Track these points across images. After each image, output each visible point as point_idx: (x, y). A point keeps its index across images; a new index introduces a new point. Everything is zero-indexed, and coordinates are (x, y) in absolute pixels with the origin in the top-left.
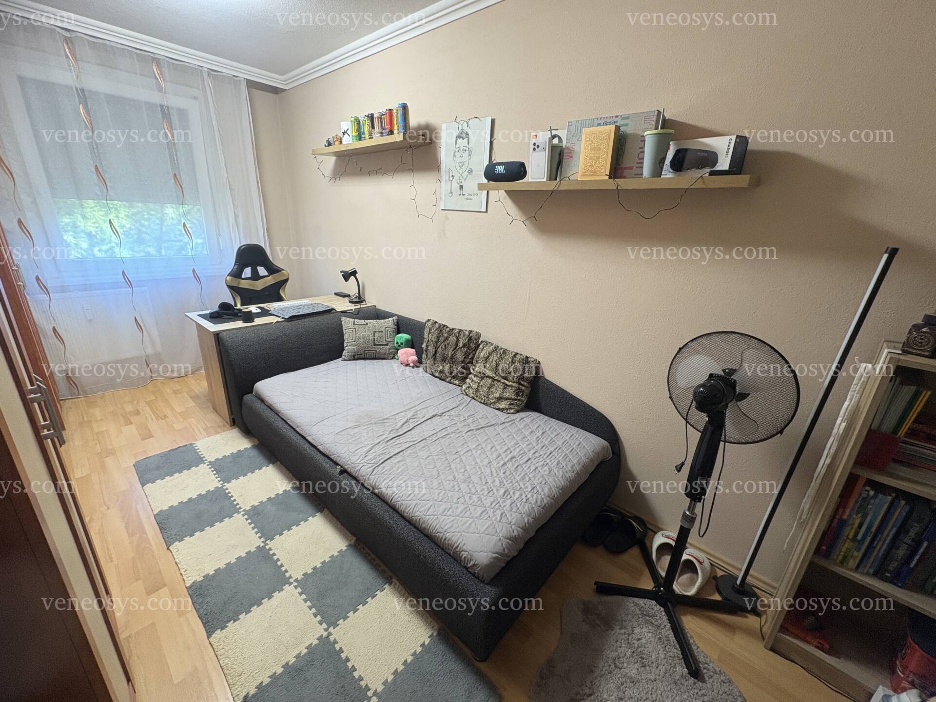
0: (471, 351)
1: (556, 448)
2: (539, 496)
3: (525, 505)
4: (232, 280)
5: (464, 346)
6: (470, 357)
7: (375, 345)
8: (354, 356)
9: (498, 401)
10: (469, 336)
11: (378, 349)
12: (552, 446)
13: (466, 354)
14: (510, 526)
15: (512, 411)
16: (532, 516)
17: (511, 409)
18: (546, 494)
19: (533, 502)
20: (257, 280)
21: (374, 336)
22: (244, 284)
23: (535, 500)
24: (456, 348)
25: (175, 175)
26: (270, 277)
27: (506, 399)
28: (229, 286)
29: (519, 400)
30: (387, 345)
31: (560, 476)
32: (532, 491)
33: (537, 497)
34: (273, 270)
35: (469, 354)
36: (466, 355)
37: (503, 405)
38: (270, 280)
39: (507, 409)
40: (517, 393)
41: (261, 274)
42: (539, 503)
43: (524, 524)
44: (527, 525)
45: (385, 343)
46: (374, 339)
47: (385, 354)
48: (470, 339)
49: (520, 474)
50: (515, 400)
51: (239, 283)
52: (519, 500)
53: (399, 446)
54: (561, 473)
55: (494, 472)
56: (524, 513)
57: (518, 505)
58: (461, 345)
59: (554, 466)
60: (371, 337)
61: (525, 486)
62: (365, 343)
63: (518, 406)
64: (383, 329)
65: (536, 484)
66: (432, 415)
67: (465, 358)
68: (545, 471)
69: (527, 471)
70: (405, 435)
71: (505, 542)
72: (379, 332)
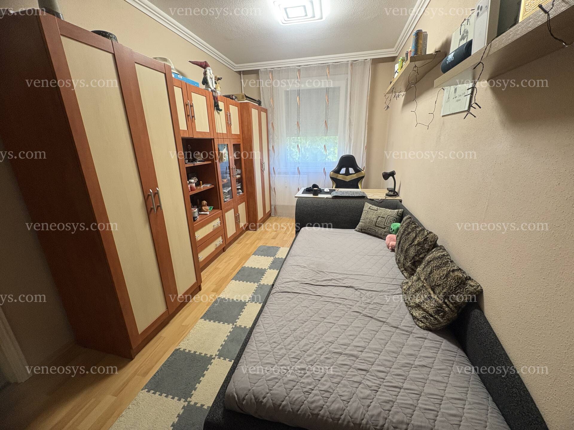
0: (424, 251)
1: (411, 390)
2: (321, 402)
3: (300, 393)
4: (333, 174)
5: (419, 244)
6: (421, 256)
7: (376, 226)
8: (362, 229)
9: (416, 307)
10: (426, 236)
11: (377, 229)
12: (411, 384)
13: (417, 252)
14: (268, 391)
15: (421, 325)
16: (294, 407)
17: (421, 321)
18: (331, 408)
19: (309, 399)
20: (347, 175)
21: (377, 219)
22: (340, 177)
23: (313, 399)
24: (412, 243)
25: (326, 121)
26: (355, 175)
27: (424, 310)
28: (331, 178)
29: (436, 319)
30: (384, 228)
31: (370, 413)
32: (323, 392)
33: (319, 400)
34: (357, 170)
35: (421, 254)
36: (418, 254)
37: (417, 313)
38: (355, 176)
39: (418, 320)
40: (439, 310)
41: (350, 172)
42: (314, 405)
43: (279, 402)
44: (281, 408)
45: (383, 226)
46: (377, 221)
47: (381, 234)
48: (426, 239)
49: (336, 371)
50: (431, 316)
51: (337, 177)
52: (302, 385)
53: (304, 289)
54: (375, 412)
55: (323, 350)
56: (289, 397)
57: (296, 387)
58: (416, 242)
59: (378, 399)
60: (375, 220)
61: (325, 383)
62: (369, 222)
63: (432, 325)
64: (386, 216)
65: (335, 391)
66: (350, 285)
67: (416, 255)
68: (361, 392)
69: (347, 376)
70: (317, 286)
71: (250, 396)
72: (382, 217)
